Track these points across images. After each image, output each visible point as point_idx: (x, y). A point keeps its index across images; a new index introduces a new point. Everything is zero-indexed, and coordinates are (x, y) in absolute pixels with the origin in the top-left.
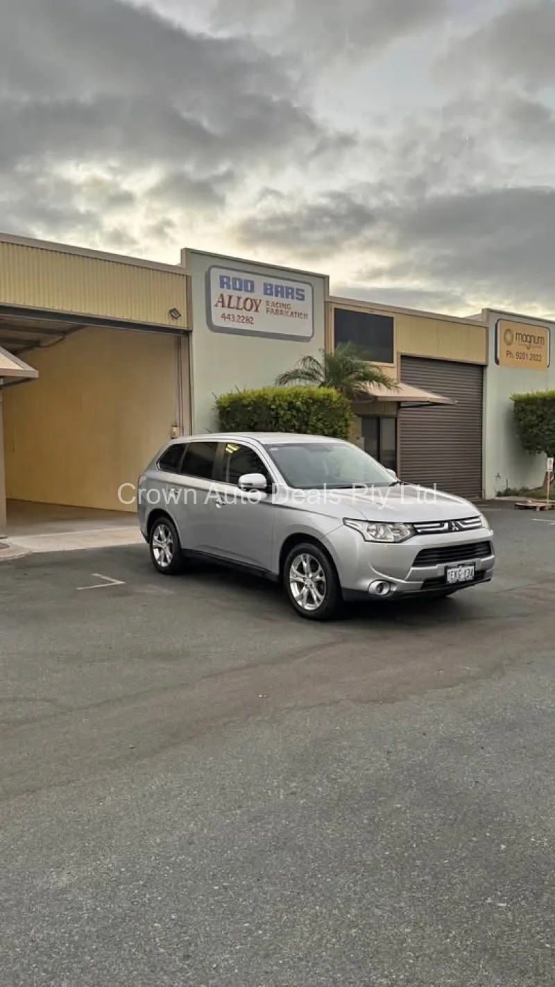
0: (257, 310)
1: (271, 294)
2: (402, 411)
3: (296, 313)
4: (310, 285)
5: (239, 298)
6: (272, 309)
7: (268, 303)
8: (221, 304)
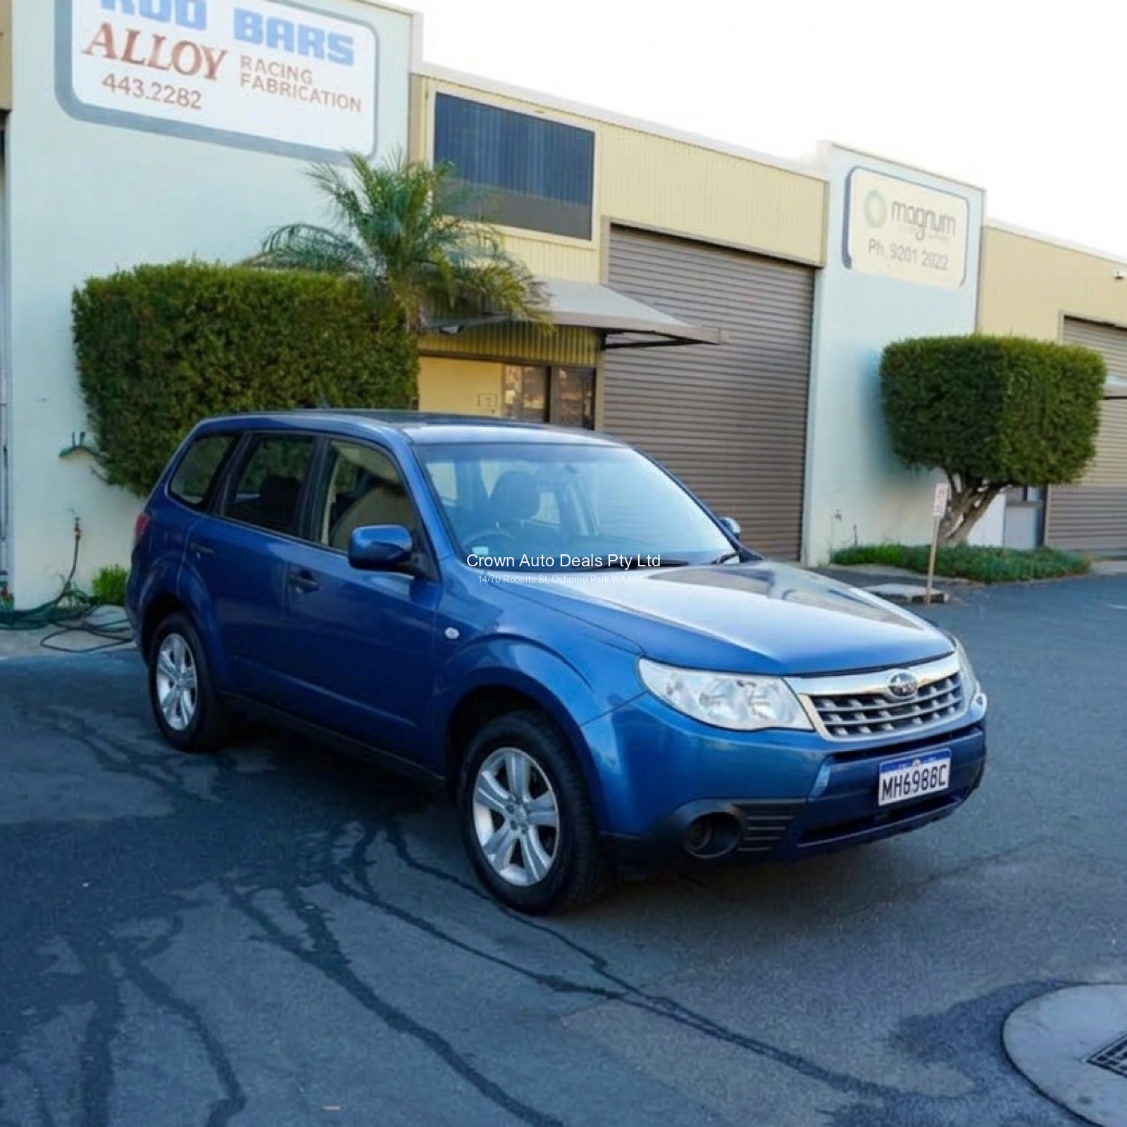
0: (211, 74)
1: (256, 39)
2: (609, 356)
3: (327, 94)
4: (370, 26)
5: (159, 40)
6: (258, 78)
7: (246, 61)
8: (103, 51)
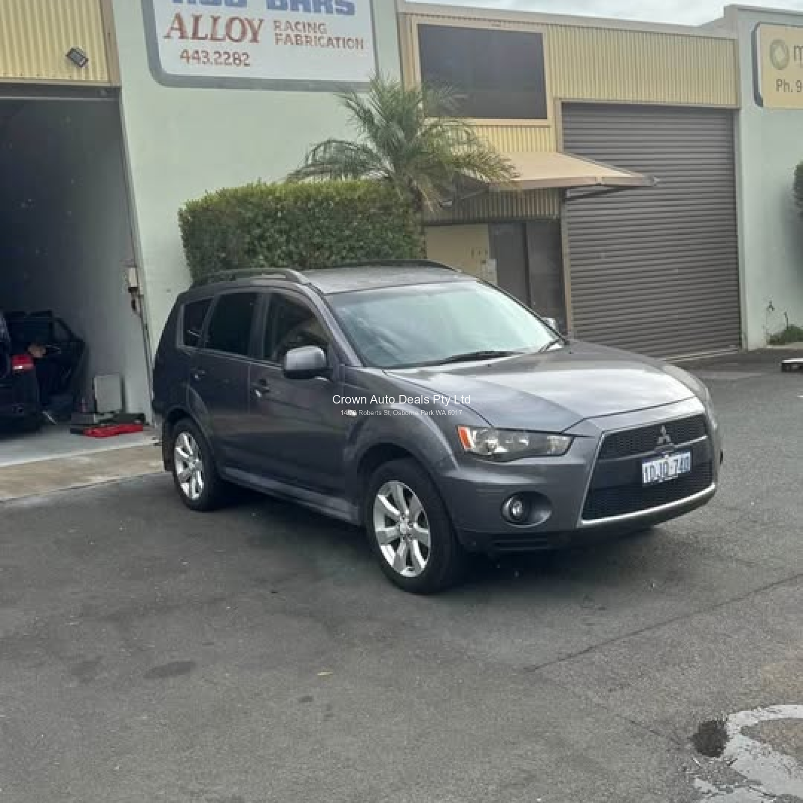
0: (255, 39)
1: (283, 7)
2: (569, 206)
3: (338, 39)
5: (215, 20)
6: (288, 36)
7: (277, 24)
8: (178, 33)
